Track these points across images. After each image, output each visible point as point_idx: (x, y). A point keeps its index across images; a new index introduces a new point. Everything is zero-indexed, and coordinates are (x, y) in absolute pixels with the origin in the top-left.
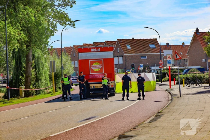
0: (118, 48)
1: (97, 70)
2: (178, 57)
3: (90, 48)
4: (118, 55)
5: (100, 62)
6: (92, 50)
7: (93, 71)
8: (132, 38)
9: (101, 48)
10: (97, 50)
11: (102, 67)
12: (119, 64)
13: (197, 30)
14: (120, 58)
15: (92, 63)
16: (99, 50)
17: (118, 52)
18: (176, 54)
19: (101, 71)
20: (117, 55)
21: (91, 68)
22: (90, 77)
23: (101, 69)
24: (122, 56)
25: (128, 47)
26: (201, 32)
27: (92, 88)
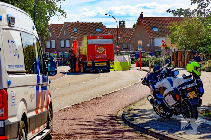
0: (65, 32)
1: (101, 52)
2: (164, 44)
3: (96, 36)
4: (65, 38)
5: (103, 47)
6: (97, 37)
7: (98, 53)
8: (78, 22)
9: (104, 36)
10: (101, 37)
11: (105, 50)
12: (65, 47)
13: (142, 15)
14: (67, 41)
15: (97, 47)
16: (102, 37)
17: (65, 35)
18: (163, 42)
19: (104, 53)
20: (63, 39)
21: (97, 51)
22: (96, 57)
23: (104, 52)
24: (69, 40)
25: (75, 30)
26: (145, 17)
27: (97, 65)
